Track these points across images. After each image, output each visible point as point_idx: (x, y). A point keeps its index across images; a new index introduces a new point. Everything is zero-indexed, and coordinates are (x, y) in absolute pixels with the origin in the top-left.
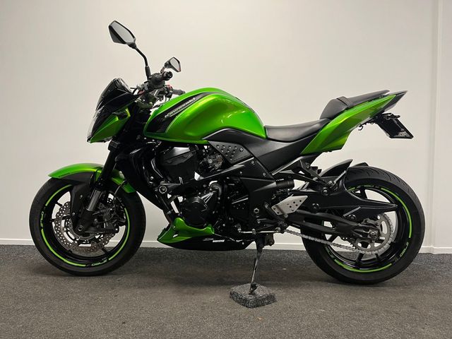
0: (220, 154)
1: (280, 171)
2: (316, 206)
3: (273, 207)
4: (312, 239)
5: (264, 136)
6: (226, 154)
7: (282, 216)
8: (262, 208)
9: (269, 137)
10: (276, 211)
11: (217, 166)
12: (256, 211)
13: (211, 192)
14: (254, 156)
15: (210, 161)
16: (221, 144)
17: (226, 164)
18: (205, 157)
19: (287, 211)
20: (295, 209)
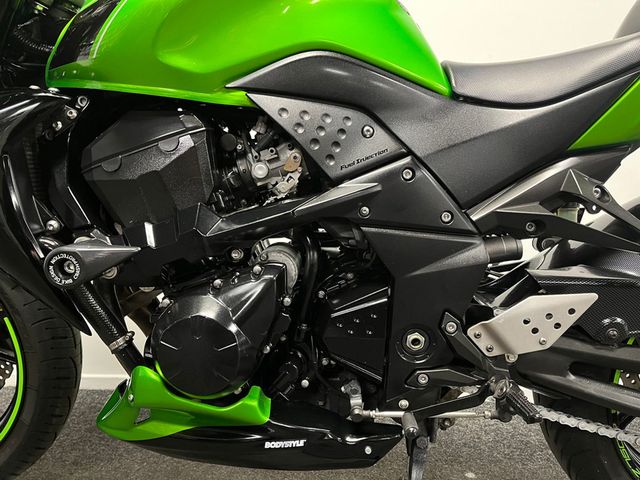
0: (294, 144)
1: (495, 205)
2: (613, 325)
3: (472, 331)
4: (591, 428)
5: (444, 88)
6: (315, 141)
7: (500, 360)
8: (434, 332)
9: (460, 90)
10: (483, 344)
11: (284, 186)
12: (416, 342)
13: (258, 276)
14: (410, 152)
15: (259, 171)
16: (294, 105)
17: (315, 180)
18: (243, 155)
19: (523, 344)
20: (551, 337)
